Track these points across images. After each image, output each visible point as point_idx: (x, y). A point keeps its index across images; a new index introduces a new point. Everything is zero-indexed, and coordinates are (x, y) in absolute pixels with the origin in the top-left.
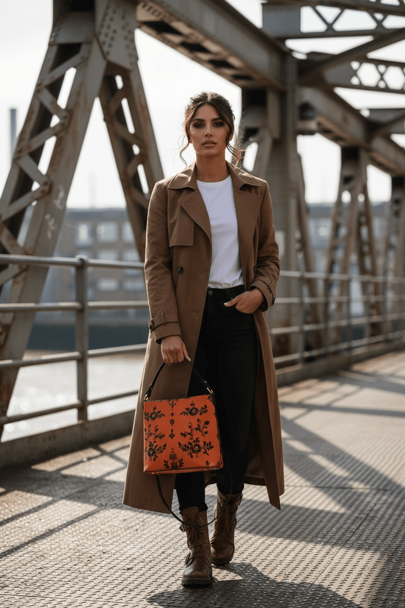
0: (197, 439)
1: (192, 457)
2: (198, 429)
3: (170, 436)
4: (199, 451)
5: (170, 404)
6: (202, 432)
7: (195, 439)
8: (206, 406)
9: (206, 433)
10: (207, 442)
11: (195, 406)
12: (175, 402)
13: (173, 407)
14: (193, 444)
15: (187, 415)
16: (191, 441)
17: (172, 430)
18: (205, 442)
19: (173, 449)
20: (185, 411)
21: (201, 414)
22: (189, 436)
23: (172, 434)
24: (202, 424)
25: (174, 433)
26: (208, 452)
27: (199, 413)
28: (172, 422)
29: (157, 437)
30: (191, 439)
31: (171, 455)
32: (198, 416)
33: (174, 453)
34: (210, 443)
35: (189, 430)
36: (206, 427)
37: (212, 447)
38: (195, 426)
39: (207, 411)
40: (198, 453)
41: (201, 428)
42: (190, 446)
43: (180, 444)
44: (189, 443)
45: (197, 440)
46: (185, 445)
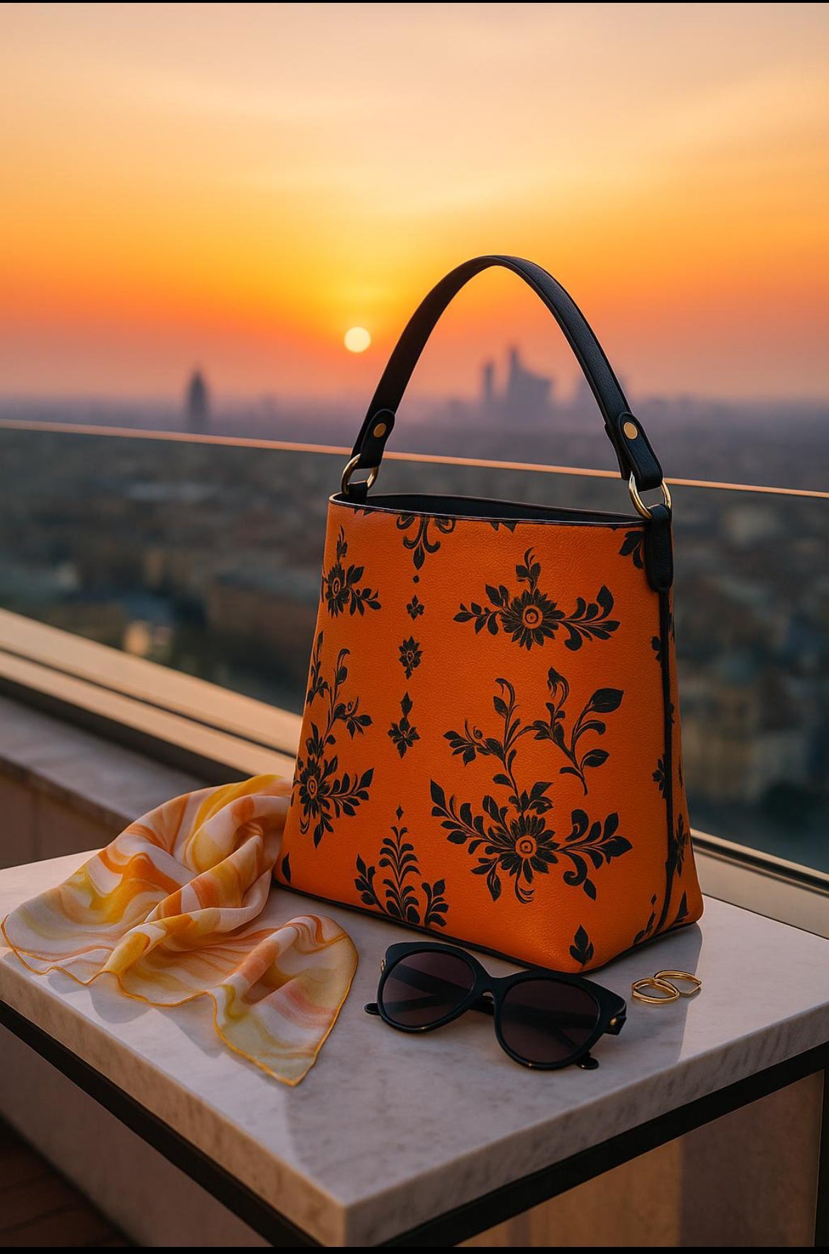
0: (539, 788)
1: (495, 890)
2: (549, 731)
3: (394, 732)
4: (543, 860)
5: (406, 543)
6: (571, 755)
7: (525, 785)
8: (605, 598)
9: (597, 758)
10: (597, 816)
11: (545, 586)
12: (433, 533)
13: (419, 561)
14: (513, 815)
15: (494, 629)
16: (502, 795)
17: (407, 705)
18: (579, 817)
19: (400, 813)
20: (485, 602)
21: (574, 643)
22: (493, 764)
23: (404, 723)
24: (575, 705)
25: (412, 719)
26: (592, 873)
27: (562, 633)
28: (411, 653)
29: (339, 712)
30: (500, 779)
31: (387, 841)
32: (552, 651)
33: (405, 839)
34: (612, 821)
35: (495, 728)
36: (600, 728)
37: (621, 846)
38: (531, 708)
39: (613, 625)
40: (529, 877)
41: (568, 725)
42: (489, 822)
43: (437, 793)
44: (488, 803)
45: (537, 797)
46: (466, 807)
